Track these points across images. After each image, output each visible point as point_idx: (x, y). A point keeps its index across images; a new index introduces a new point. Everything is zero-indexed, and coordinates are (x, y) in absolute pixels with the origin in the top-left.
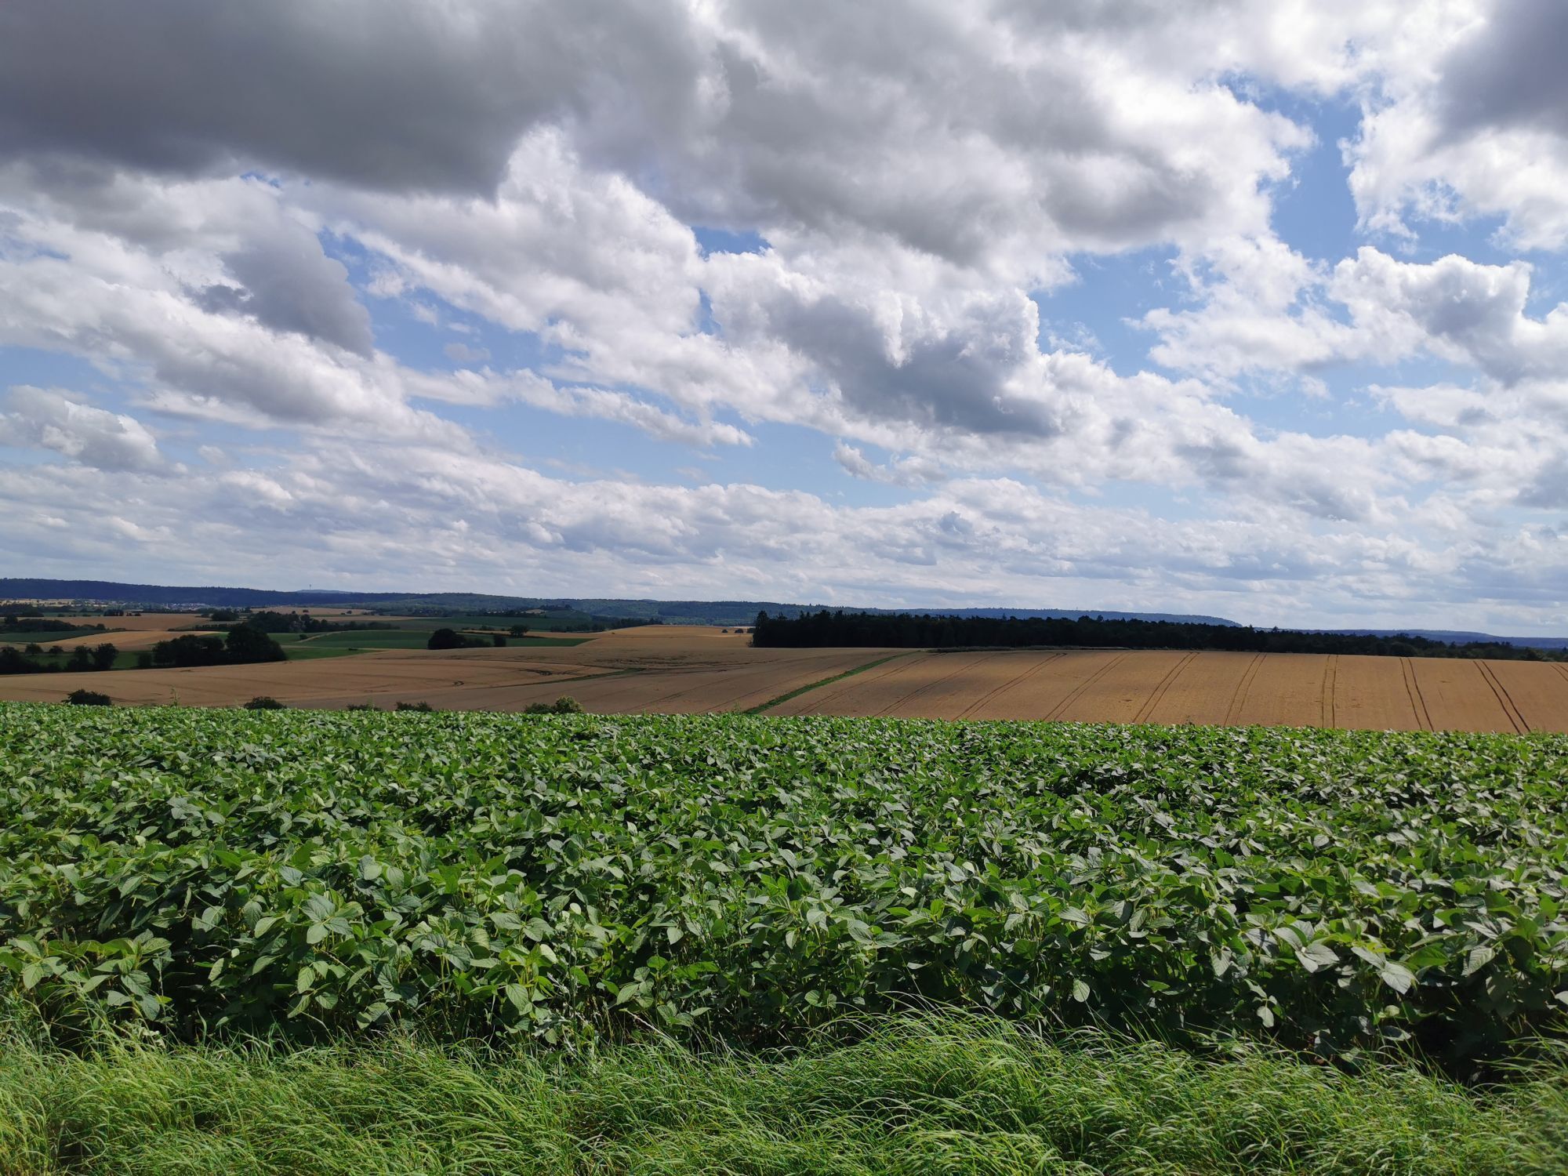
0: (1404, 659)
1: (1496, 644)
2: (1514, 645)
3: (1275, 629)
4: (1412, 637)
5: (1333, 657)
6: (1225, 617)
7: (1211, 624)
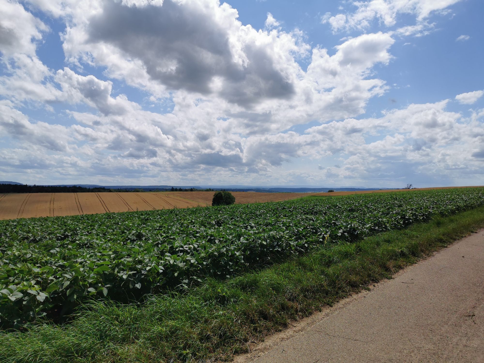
0: (75, 193)
1: (101, 188)
2: (106, 188)
3: (35, 185)
4: (78, 187)
5: (53, 193)
6: (17, 182)
7: (12, 184)
